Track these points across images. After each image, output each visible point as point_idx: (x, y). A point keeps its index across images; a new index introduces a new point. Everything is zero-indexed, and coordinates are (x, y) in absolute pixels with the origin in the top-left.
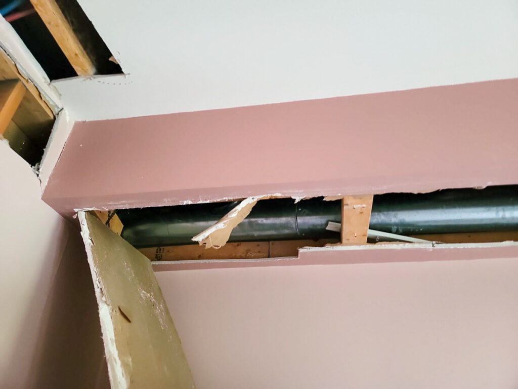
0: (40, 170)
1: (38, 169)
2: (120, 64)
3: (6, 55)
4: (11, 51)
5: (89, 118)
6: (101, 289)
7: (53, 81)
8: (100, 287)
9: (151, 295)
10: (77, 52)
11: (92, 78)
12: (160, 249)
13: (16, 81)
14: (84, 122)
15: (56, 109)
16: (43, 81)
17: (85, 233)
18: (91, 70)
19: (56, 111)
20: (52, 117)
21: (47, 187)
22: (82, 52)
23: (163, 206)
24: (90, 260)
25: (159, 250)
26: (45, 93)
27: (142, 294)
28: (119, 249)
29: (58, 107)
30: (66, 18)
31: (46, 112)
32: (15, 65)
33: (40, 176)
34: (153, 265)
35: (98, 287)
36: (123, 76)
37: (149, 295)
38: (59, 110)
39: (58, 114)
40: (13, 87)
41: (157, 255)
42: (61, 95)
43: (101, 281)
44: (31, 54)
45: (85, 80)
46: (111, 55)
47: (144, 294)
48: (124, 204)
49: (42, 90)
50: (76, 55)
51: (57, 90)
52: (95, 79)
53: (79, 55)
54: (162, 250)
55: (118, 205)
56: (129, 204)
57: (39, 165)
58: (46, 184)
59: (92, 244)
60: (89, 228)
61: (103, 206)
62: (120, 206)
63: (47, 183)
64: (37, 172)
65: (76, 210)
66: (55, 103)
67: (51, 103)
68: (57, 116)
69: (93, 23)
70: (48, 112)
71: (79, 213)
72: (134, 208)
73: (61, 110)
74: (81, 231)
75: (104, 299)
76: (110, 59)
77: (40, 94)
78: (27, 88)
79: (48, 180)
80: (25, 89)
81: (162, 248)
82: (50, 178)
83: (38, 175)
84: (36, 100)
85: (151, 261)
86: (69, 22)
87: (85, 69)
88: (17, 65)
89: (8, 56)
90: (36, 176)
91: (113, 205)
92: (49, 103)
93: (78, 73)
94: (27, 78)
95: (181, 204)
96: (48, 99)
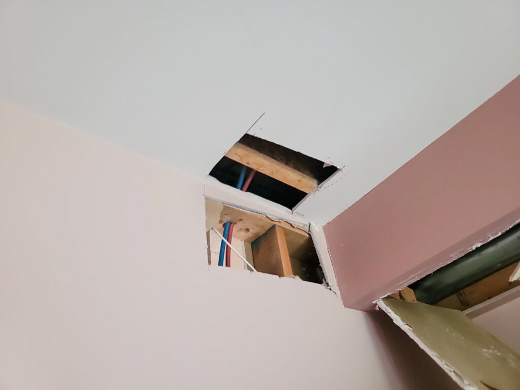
0: (330, 284)
1: (328, 284)
2: (333, 165)
3: (258, 214)
4: (259, 210)
5: (330, 218)
6: (454, 372)
7: (293, 209)
8: (452, 371)
9: (493, 349)
10: (299, 179)
11: (319, 189)
12: (461, 294)
13: (274, 227)
14: (329, 223)
15: (306, 227)
16: (287, 213)
17: (397, 320)
18: (314, 182)
19: (306, 228)
20: (308, 236)
21: (341, 294)
22: (302, 176)
23: (452, 261)
24: (422, 345)
25: (459, 296)
26: (293, 221)
27: (486, 354)
28: (431, 318)
29: (307, 225)
30: (277, 160)
31: (302, 235)
32: (267, 217)
33: (332, 289)
34: (466, 315)
35: (451, 371)
36: (340, 171)
37: (491, 351)
38: (308, 226)
39: (310, 231)
40: (275, 232)
41: (461, 301)
42: (303, 215)
43: (447, 363)
44: (271, 202)
45: (314, 194)
46: (323, 163)
47: (486, 352)
48: (414, 278)
49: (291, 221)
50: (299, 181)
51: (299, 213)
52: (322, 188)
53: (302, 180)
54: (463, 294)
55: (409, 281)
56: (418, 276)
57: (325, 280)
58: (340, 293)
59: (411, 329)
60: (396, 314)
61: (396, 288)
62: (411, 281)
63: (339, 291)
64: (329, 287)
65: (374, 302)
66: (303, 224)
67: (301, 225)
68: (310, 232)
69: (301, 152)
70: (303, 234)
71: (377, 303)
72: (424, 276)
73: (310, 225)
74: (392, 320)
75: (466, 382)
76: (324, 166)
77: (291, 225)
78: (283, 226)
79: (338, 289)
80: (282, 229)
81: (461, 292)
82: (338, 286)
83: (331, 289)
84: (291, 231)
85: (462, 311)
86: (280, 162)
87: (310, 186)
88: (268, 216)
89: (260, 215)
90: (330, 290)
91: (404, 283)
92: (299, 226)
93: (307, 192)
94: (278, 220)
95: (471, 251)
96: (297, 224)
